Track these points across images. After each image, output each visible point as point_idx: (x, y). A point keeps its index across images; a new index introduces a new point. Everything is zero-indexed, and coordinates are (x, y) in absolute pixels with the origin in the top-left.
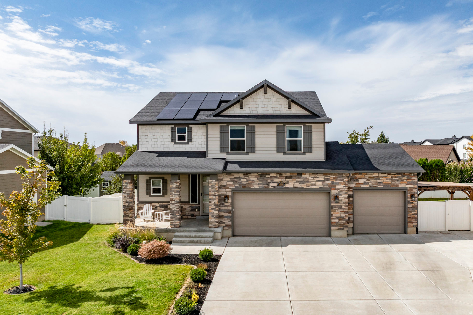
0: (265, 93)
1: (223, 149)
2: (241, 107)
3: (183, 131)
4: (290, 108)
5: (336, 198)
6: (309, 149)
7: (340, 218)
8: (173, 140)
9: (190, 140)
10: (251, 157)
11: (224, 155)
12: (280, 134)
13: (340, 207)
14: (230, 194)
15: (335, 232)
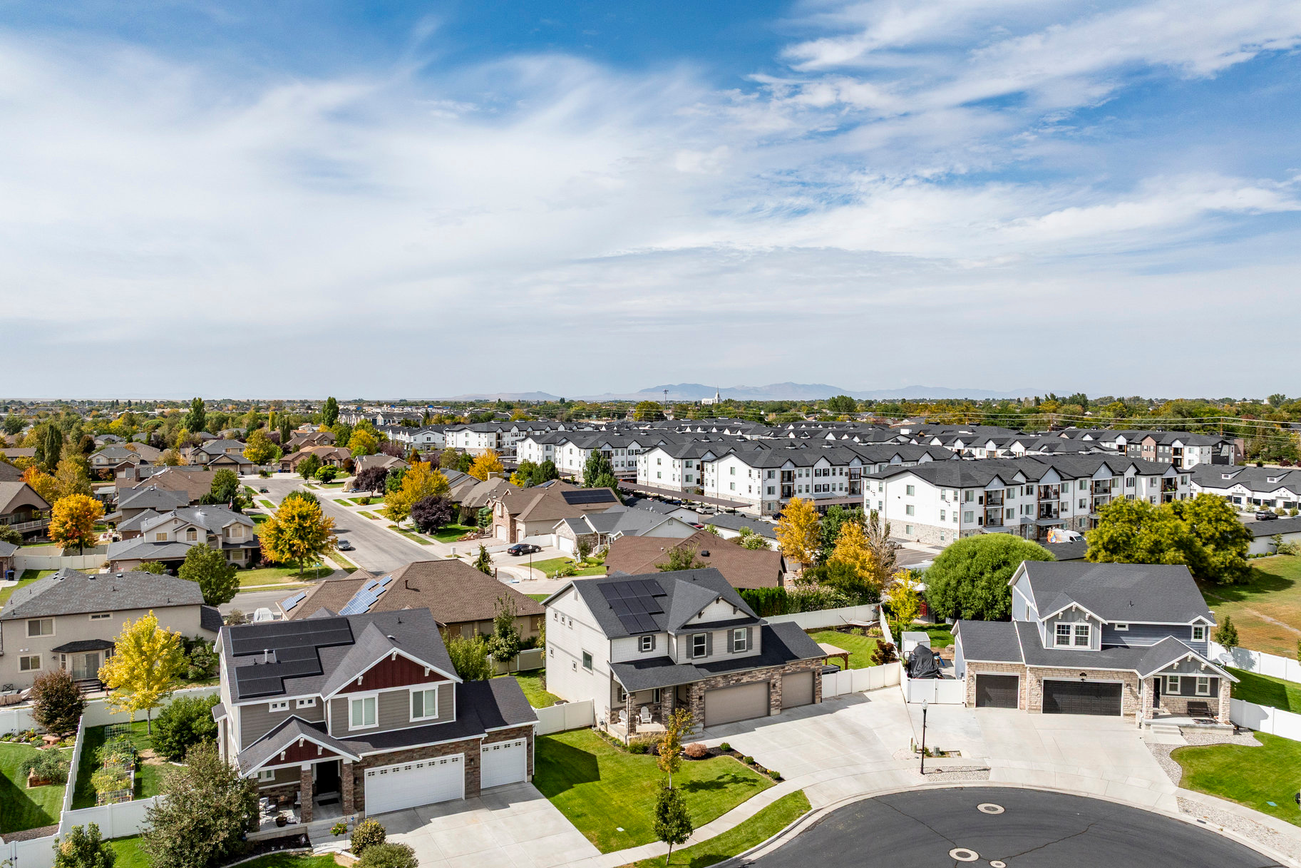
0: (717, 603)
1: (689, 655)
2: (699, 617)
3: (647, 640)
4: (734, 613)
5: (774, 685)
6: (750, 647)
7: (776, 701)
8: (640, 649)
9: (654, 647)
10: (710, 659)
11: (689, 661)
12: (730, 635)
13: (777, 692)
14: (703, 694)
15: (774, 712)
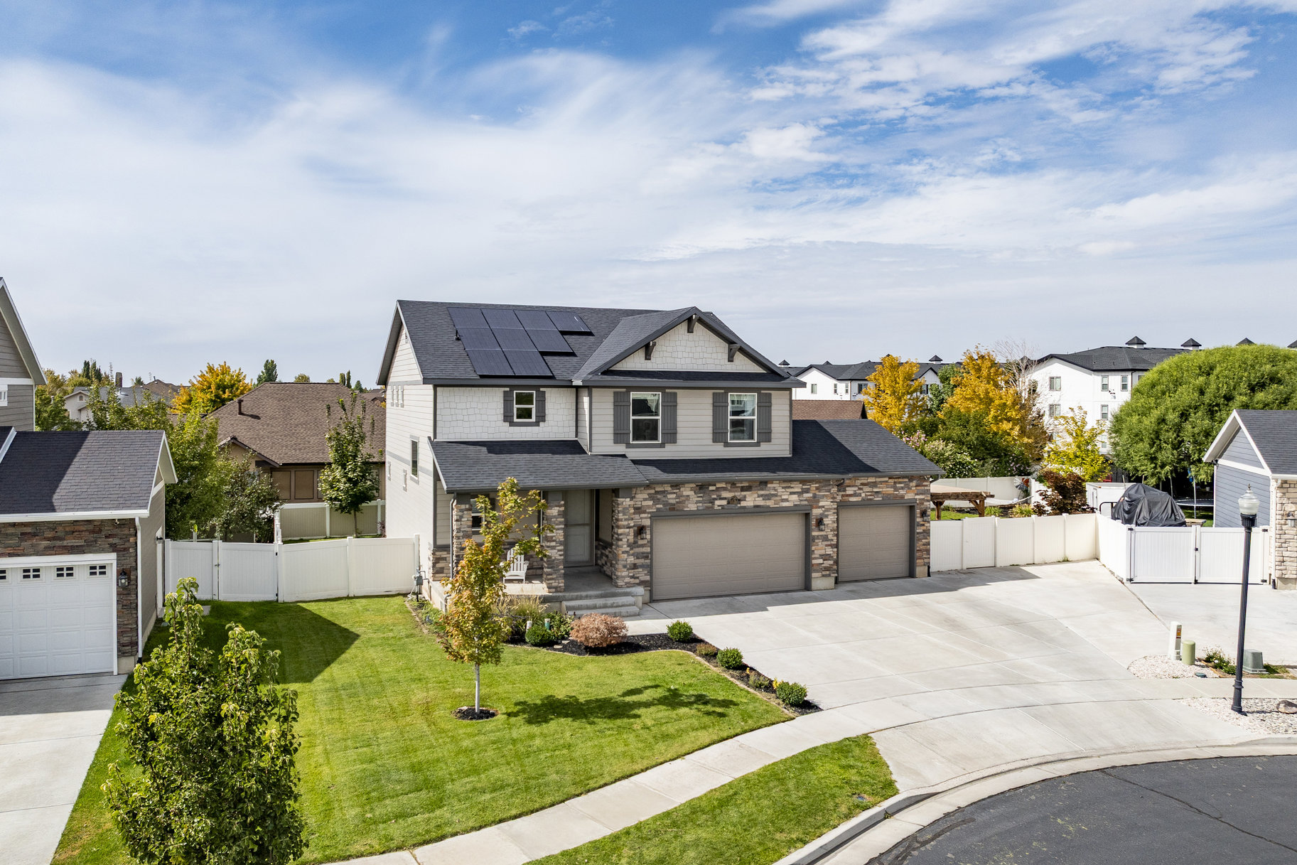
0: (690, 330)
1: (619, 437)
2: (648, 357)
3: (528, 399)
4: (731, 359)
5: (820, 522)
6: (766, 436)
7: (826, 557)
8: (507, 418)
9: (542, 418)
10: (669, 452)
11: (620, 449)
12: (718, 405)
13: (825, 538)
14: (647, 522)
15: (818, 582)
